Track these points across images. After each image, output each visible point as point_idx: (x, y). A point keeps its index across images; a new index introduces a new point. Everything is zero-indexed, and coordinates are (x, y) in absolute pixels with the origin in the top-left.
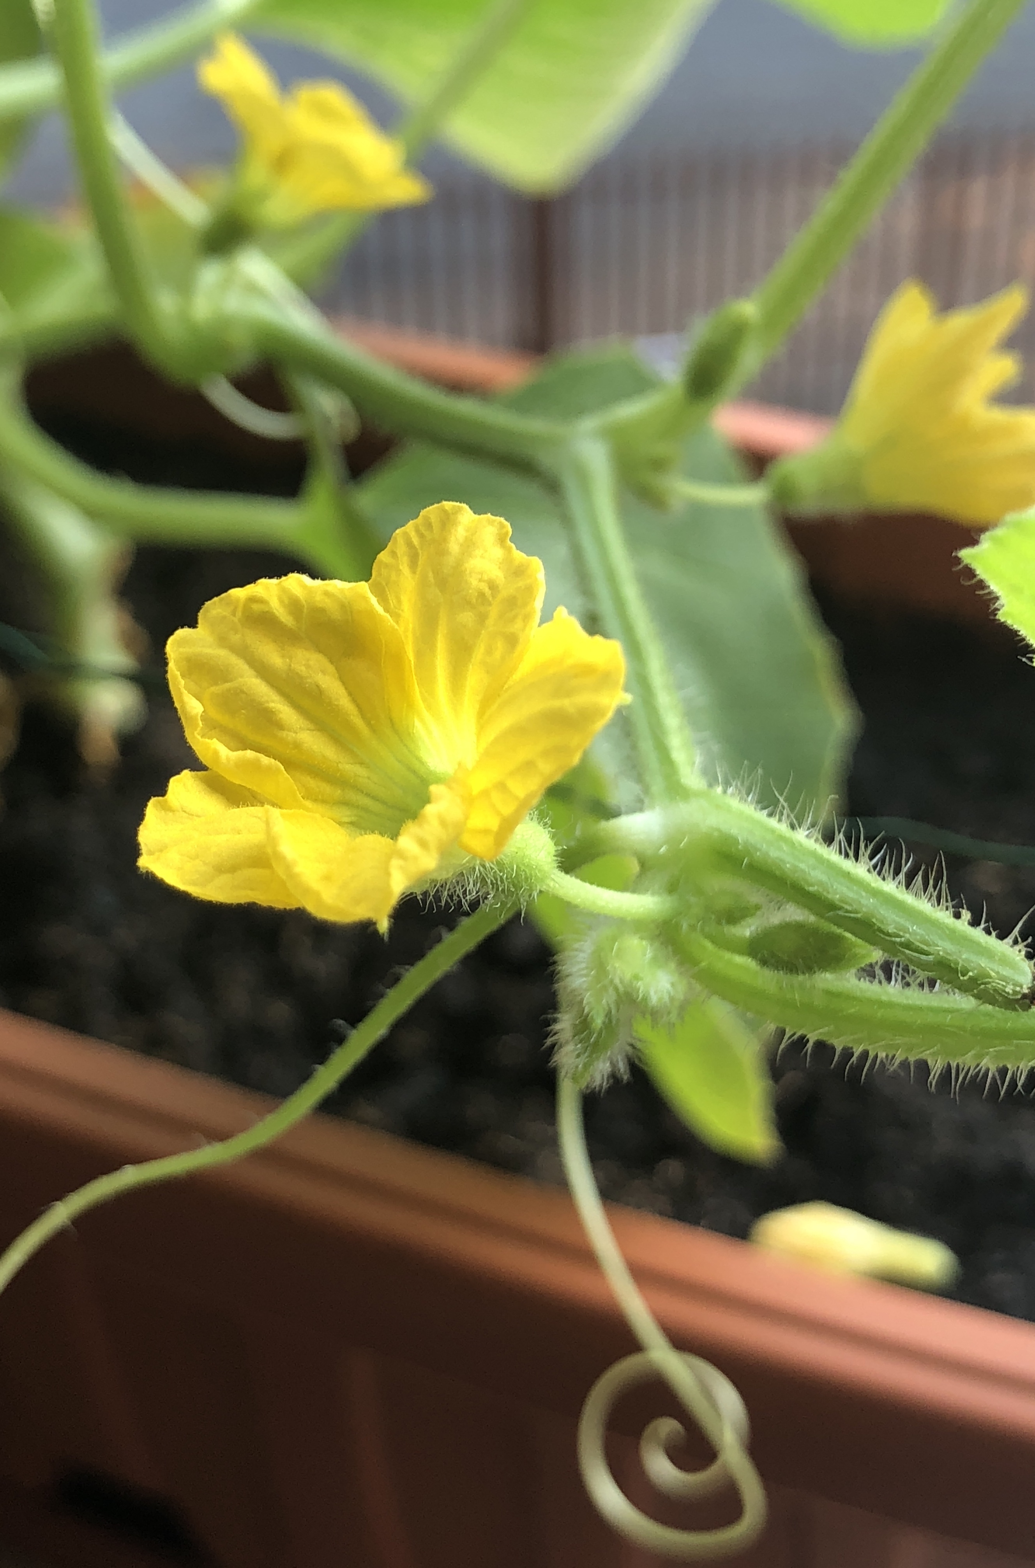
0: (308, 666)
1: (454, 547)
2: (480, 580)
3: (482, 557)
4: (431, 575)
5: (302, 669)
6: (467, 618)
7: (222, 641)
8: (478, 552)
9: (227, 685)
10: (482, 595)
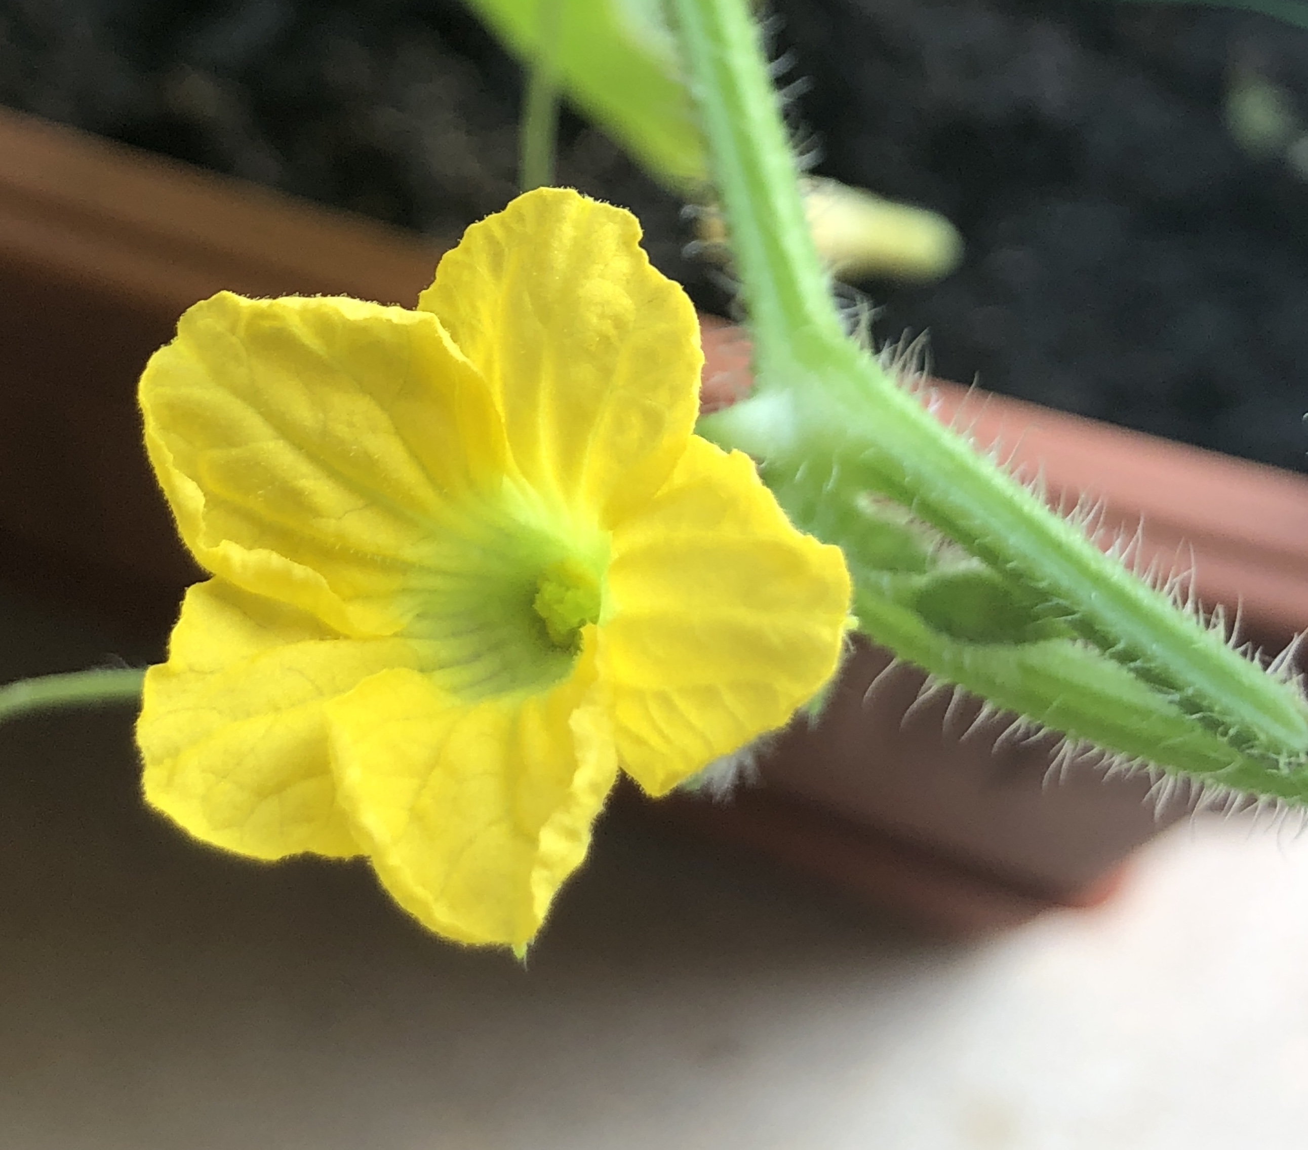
0: (351, 425)
1: (560, 258)
2: (602, 316)
3: (602, 276)
4: (527, 298)
5: (341, 430)
6: (584, 372)
7: (219, 375)
8: (597, 269)
9: (234, 452)
10: (605, 339)
